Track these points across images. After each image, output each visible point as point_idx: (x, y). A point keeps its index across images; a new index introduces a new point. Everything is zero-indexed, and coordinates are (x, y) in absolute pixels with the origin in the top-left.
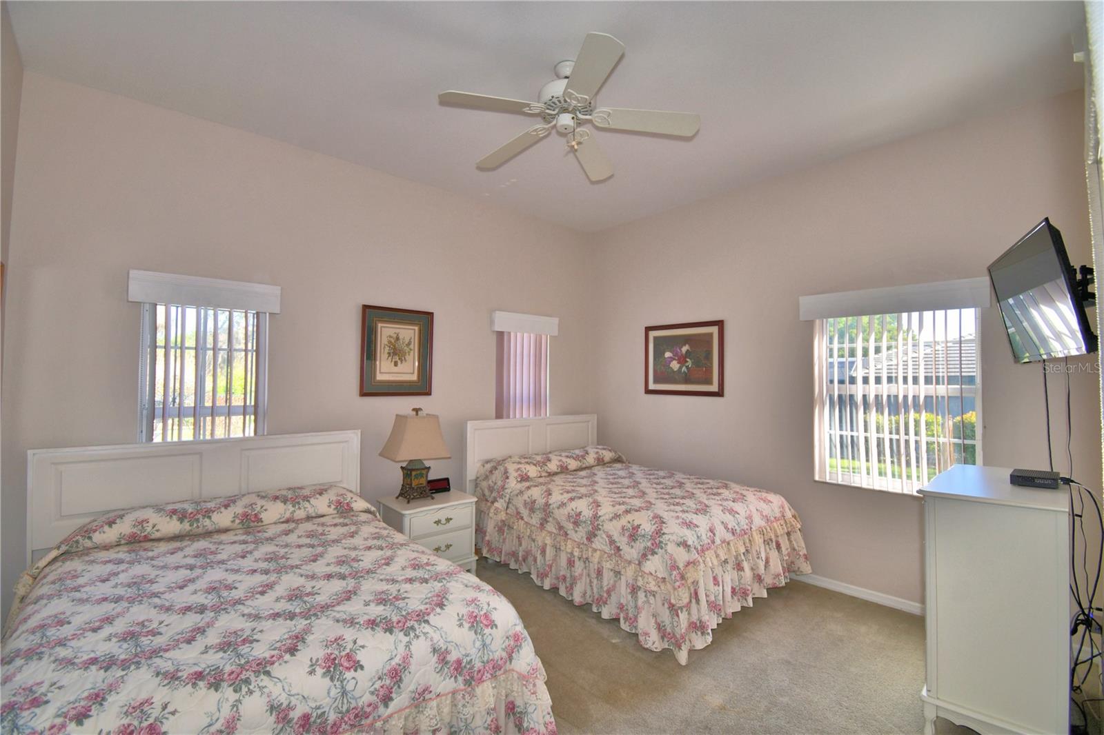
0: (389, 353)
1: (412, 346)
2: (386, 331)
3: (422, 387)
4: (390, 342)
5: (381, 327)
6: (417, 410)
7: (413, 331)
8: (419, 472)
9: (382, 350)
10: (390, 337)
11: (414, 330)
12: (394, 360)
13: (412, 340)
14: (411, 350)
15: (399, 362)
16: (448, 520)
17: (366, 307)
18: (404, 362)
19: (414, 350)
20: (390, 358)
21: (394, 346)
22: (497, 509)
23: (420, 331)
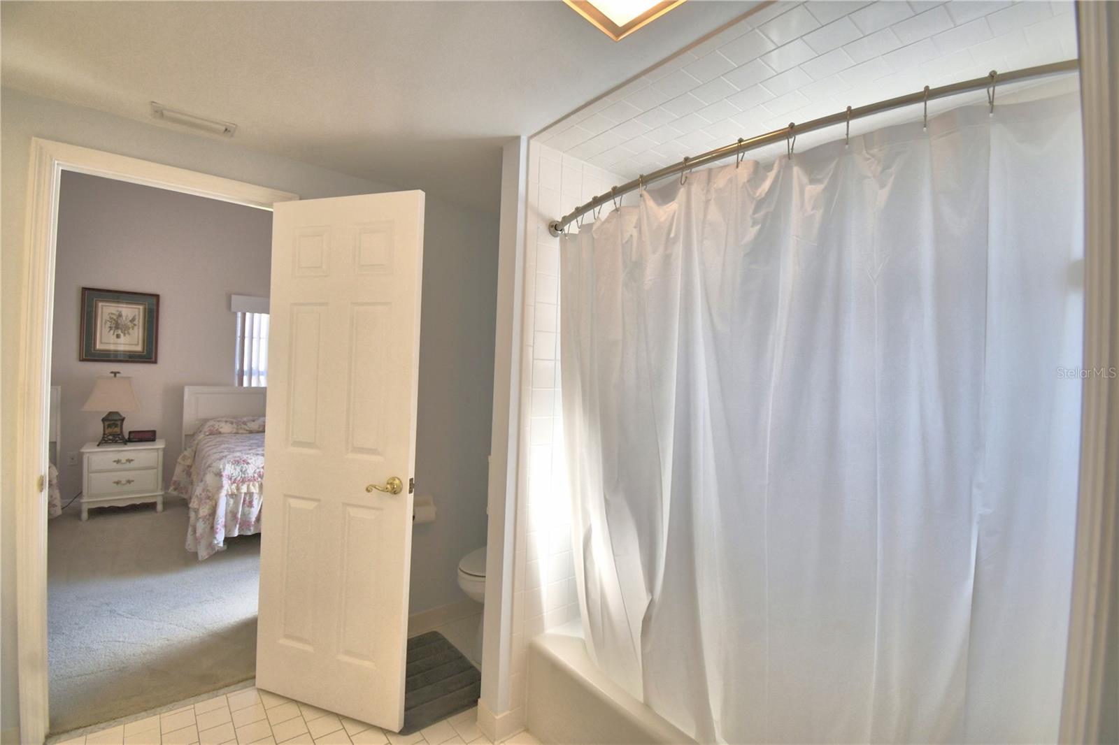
0: (111, 328)
1: (136, 322)
2: (106, 310)
3: (148, 355)
4: (111, 318)
5: (102, 306)
6: (115, 373)
7: (137, 310)
8: (112, 422)
9: (103, 326)
10: (112, 314)
11: (139, 309)
12: (115, 334)
13: (137, 317)
14: (135, 325)
15: (122, 335)
16: (129, 461)
17: (85, 289)
18: (127, 335)
19: (139, 326)
20: (112, 332)
21: (117, 322)
22: (184, 456)
23: (145, 309)
